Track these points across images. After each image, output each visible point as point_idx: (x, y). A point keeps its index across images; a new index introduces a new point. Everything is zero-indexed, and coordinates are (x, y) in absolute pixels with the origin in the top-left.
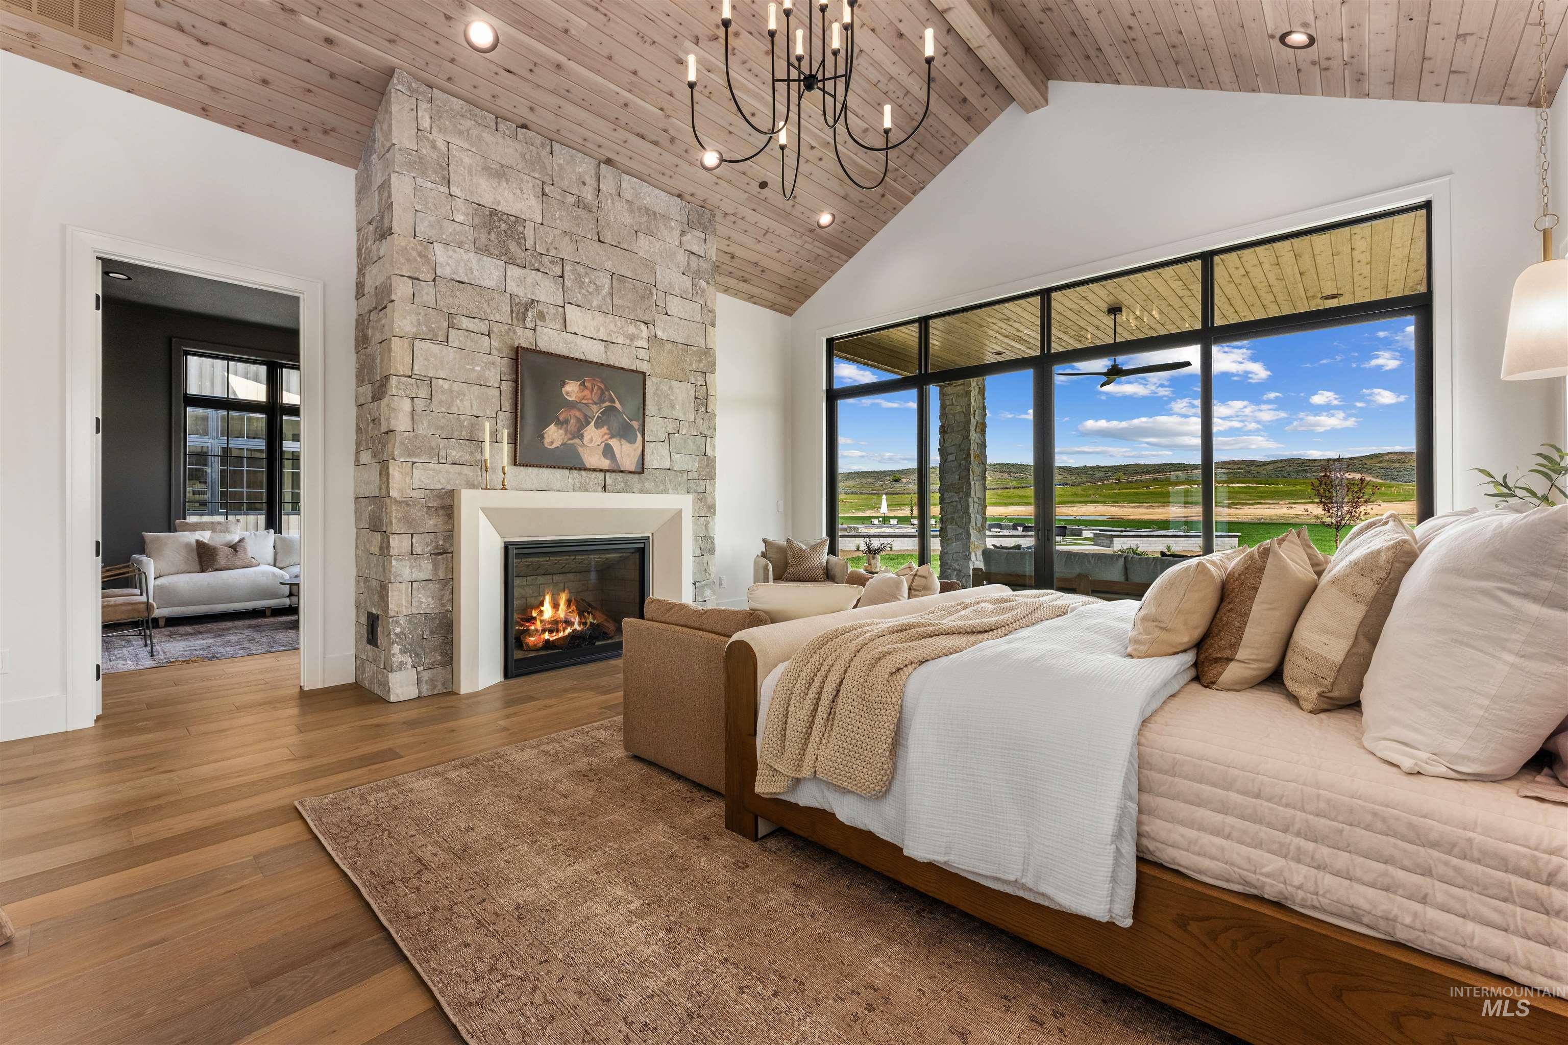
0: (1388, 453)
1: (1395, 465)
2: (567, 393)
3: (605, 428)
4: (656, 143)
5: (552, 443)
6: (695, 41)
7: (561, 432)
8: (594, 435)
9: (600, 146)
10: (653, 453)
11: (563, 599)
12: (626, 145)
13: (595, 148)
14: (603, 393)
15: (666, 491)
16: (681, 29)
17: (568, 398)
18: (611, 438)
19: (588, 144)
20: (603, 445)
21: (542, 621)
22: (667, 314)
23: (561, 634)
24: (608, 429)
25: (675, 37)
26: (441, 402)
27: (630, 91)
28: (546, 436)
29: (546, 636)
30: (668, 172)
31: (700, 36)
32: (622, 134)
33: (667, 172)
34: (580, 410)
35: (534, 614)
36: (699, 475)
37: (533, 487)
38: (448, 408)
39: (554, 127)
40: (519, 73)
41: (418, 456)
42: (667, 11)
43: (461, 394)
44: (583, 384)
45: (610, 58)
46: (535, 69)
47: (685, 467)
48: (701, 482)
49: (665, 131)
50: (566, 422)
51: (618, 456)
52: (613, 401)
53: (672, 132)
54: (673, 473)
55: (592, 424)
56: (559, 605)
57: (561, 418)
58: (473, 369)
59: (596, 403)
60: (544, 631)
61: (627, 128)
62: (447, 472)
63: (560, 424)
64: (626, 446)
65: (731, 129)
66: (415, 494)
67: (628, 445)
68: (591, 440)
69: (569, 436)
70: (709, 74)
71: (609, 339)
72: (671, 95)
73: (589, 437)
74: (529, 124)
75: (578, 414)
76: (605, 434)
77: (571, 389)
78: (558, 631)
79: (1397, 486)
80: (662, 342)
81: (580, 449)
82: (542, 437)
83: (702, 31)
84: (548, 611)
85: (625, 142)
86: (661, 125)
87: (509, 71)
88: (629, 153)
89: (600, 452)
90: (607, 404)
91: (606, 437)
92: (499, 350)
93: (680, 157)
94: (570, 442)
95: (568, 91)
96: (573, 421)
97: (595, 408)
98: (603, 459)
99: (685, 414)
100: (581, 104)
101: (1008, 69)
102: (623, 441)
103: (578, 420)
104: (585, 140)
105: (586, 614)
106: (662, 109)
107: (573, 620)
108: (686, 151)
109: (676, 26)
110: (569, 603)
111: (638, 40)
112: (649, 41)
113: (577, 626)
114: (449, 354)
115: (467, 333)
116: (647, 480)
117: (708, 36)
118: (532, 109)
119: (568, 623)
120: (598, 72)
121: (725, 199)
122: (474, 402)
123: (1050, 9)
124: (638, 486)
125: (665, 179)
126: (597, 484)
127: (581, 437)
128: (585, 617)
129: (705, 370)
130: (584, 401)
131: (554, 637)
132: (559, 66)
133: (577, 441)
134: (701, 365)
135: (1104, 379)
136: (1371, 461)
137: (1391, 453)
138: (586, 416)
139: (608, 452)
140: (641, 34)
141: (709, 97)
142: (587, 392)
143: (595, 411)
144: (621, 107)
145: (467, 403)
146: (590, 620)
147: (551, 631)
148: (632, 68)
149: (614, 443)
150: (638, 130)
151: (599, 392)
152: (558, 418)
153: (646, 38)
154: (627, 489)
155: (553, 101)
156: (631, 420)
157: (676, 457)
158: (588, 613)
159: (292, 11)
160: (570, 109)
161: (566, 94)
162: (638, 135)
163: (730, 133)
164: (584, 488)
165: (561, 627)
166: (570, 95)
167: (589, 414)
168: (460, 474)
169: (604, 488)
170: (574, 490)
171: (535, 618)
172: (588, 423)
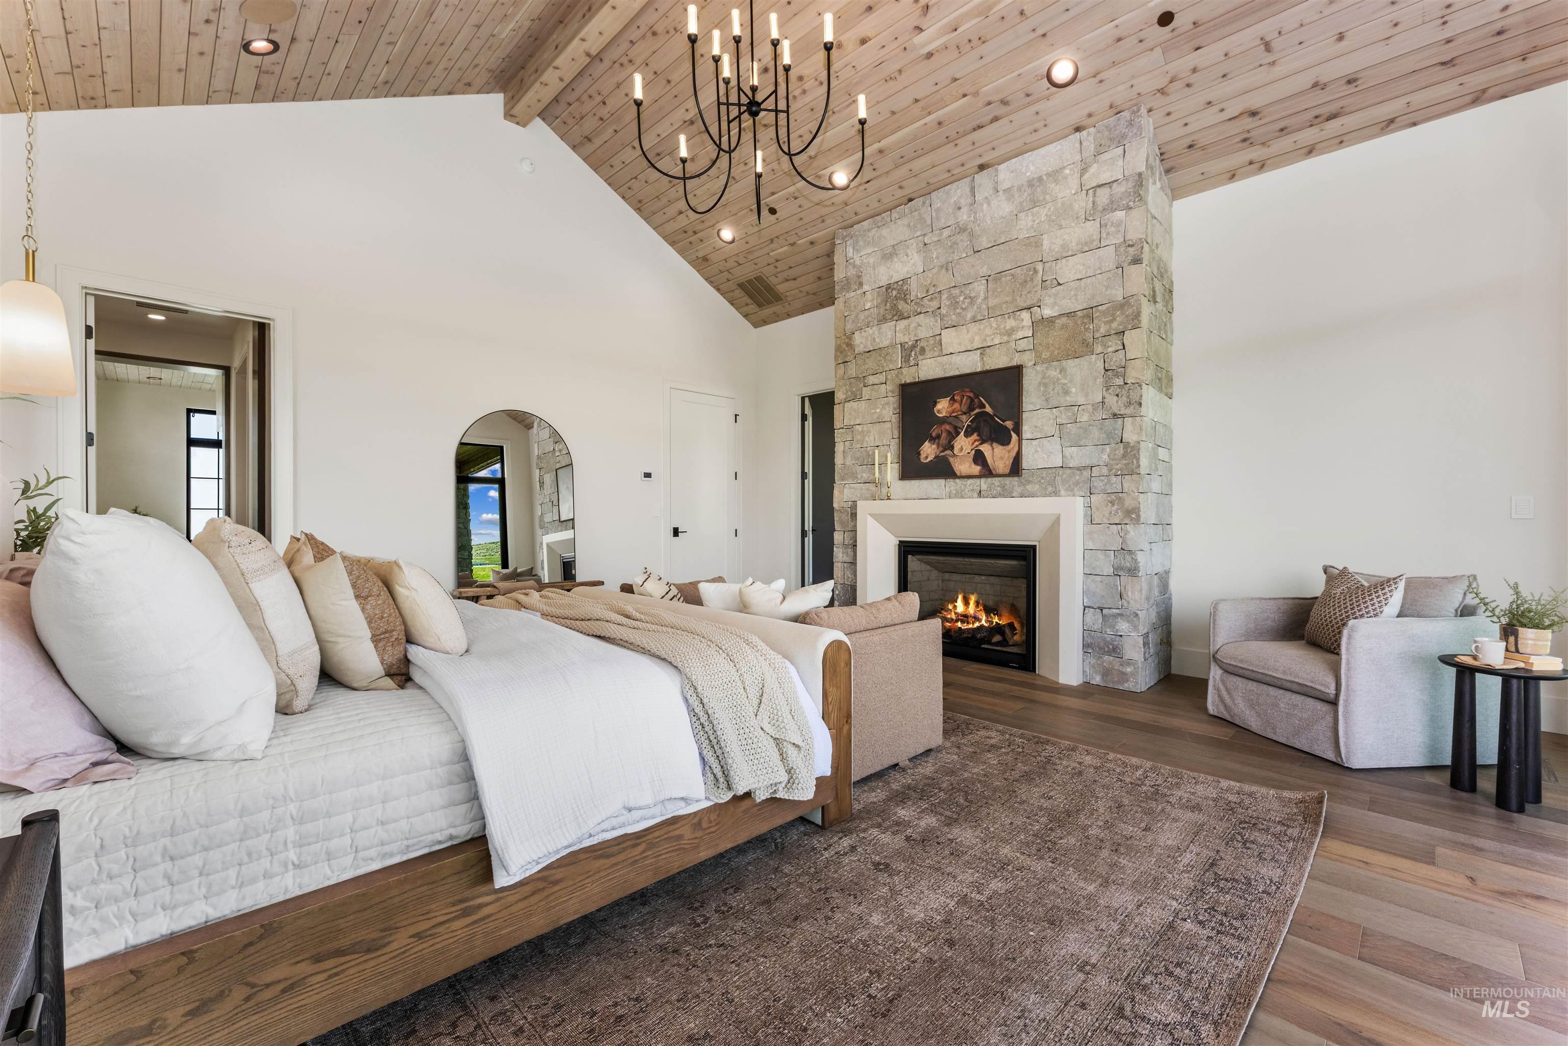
2: (939, 411)
3: (975, 435)
4: (996, 119)
5: (927, 457)
6: (917, 32)
7: (934, 446)
8: (964, 444)
9: (963, 165)
10: (1036, 451)
11: (973, 599)
12: (977, 145)
13: (961, 169)
14: (972, 400)
15: (1056, 493)
16: (900, 41)
17: (940, 415)
18: (981, 444)
19: (955, 172)
20: (973, 451)
21: (956, 613)
22: (1059, 284)
23: (971, 626)
24: (978, 436)
25: (905, 49)
26: (858, 441)
27: (930, 113)
28: (922, 452)
29: (959, 624)
30: (1039, 125)
31: (916, 24)
32: (964, 143)
33: (1036, 126)
34: (950, 424)
35: (950, 607)
36: (1110, 470)
37: (915, 496)
38: (862, 444)
39: (924, 184)
40: (872, 177)
41: (846, 480)
42: (880, 47)
43: (869, 432)
44: (953, 399)
45: (893, 113)
46: (875, 166)
47: (1087, 462)
48: (1114, 479)
49: (989, 103)
50: (938, 437)
51: (989, 461)
52: (983, 406)
53: (996, 98)
54: (1069, 471)
55: (962, 433)
56: (969, 604)
57: (934, 435)
58: (875, 412)
59: (965, 413)
60: (957, 621)
61: (960, 135)
62: (861, 489)
63: (933, 440)
64: (999, 450)
65: (1040, 32)
66: (845, 505)
67: (1000, 447)
68: (961, 449)
69: (941, 449)
70: (959, 31)
71: (985, 345)
72: (956, 80)
73: (959, 446)
74: (912, 196)
75: (948, 427)
76: (975, 441)
77: (943, 407)
78: (968, 623)
80: (1051, 320)
81: (951, 460)
82: (919, 454)
83: (913, 21)
84: (960, 607)
85: (974, 143)
86: (980, 105)
87: (868, 182)
88: (989, 146)
89: (971, 459)
90: (977, 411)
91: (977, 443)
92: (892, 392)
93: (1029, 104)
94: (943, 454)
95: (902, 157)
96: (944, 435)
97: (964, 418)
98: (973, 466)
99: (1086, 395)
100: (920, 154)
102: (995, 445)
103: (949, 433)
104: (949, 171)
105: (992, 615)
106: (965, 96)
107: (980, 617)
108: (1028, 95)
109: (896, 43)
110: (977, 604)
111: (891, 83)
112: (896, 74)
113: (983, 622)
114: (863, 405)
115: (872, 387)
116: (1029, 482)
117: (920, 16)
118: (901, 187)
119: (977, 619)
120: (900, 128)
121: (1134, 82)
122: (876, 436)
124: (1018, 490)
125: (1043, 132)
126: (973, 490)
127: (952, 448)
128: (991, 617)
129: (1121, 328)
130: (954, 414)
131: (965, 626)
132: (881, 151)
133: (948, 452)
134: (1114, 325)
138: (956, 428)
139: (979, 458)
140: (888, 79)
141: (984, 42)
142: (956, 405)
143: (964, 421)
144: (939, 128)
145: (872, 438)
146: (996, 620)
147: (963, 622)
148: (911, 100)
149: (985, 448)
150: (970, 127)
151: (969, 401)
152: (931, 435)
153: (892, 76)
154: (1005, 493)
155: (903, 171)
156: (1003, 421)
157: (1069, 451)
158: (994, 615)
159: (794, 243)
160: (917, 165)
161: (903, 161)
162: (974, 130)
163: (1044, 35)
164: (960, 495)
165: (970, 620)
166: (905, 158)
167: (959, 425)
168: (868, 489)
169: (980, 494)
170: (950, 497)
171: (951, 610)
172: (958, 434)
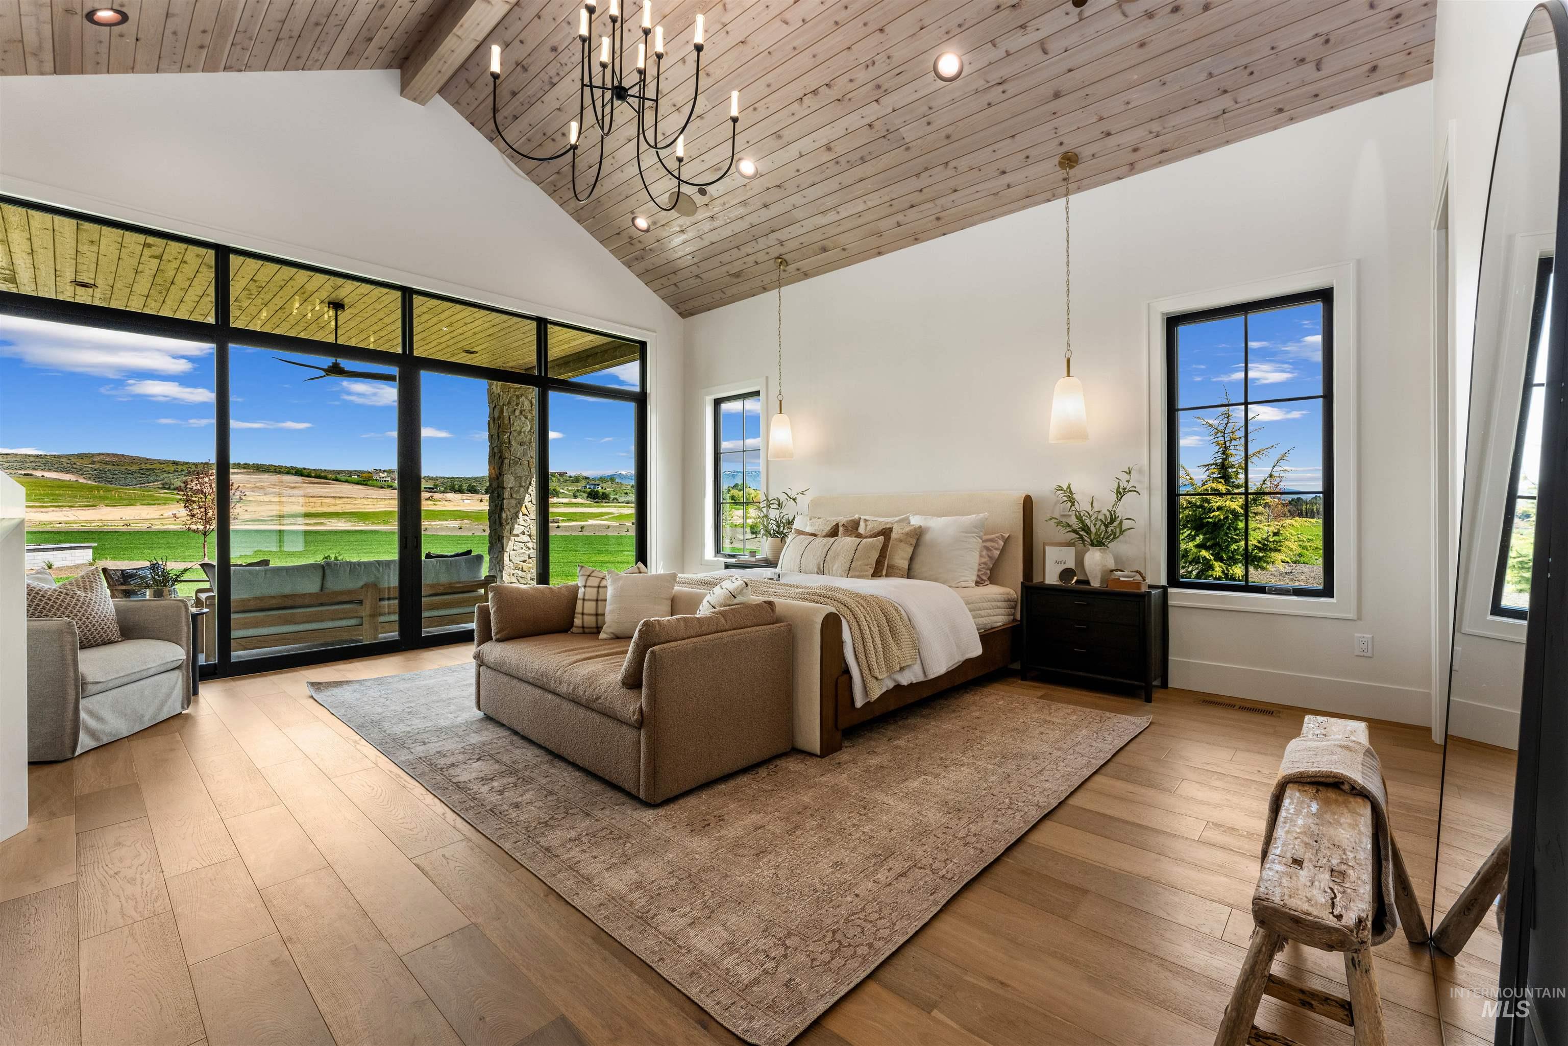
0: (100, 454)
1: (110, 467)
79: (116, 490)
101: (447, 65)
123: (525, 69)
135: (323, 373)
136: (81, 461)
137: (103, 454)
